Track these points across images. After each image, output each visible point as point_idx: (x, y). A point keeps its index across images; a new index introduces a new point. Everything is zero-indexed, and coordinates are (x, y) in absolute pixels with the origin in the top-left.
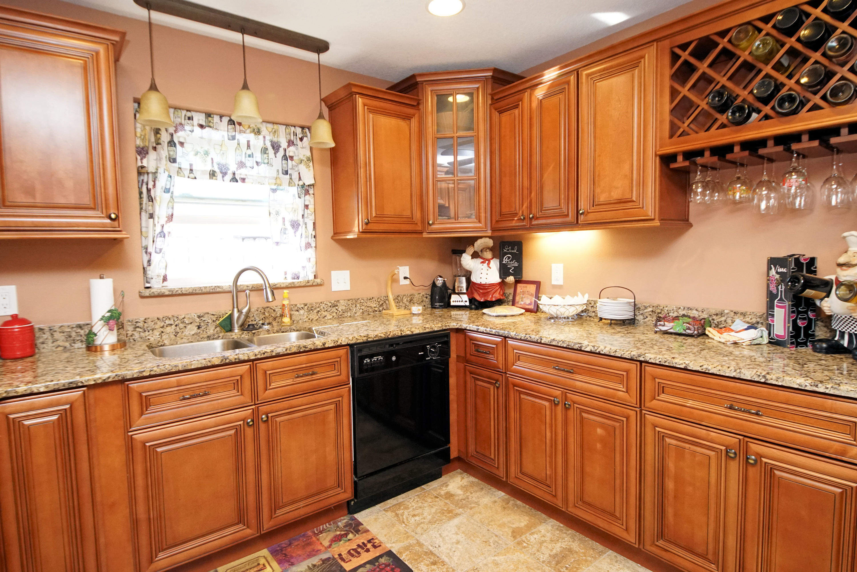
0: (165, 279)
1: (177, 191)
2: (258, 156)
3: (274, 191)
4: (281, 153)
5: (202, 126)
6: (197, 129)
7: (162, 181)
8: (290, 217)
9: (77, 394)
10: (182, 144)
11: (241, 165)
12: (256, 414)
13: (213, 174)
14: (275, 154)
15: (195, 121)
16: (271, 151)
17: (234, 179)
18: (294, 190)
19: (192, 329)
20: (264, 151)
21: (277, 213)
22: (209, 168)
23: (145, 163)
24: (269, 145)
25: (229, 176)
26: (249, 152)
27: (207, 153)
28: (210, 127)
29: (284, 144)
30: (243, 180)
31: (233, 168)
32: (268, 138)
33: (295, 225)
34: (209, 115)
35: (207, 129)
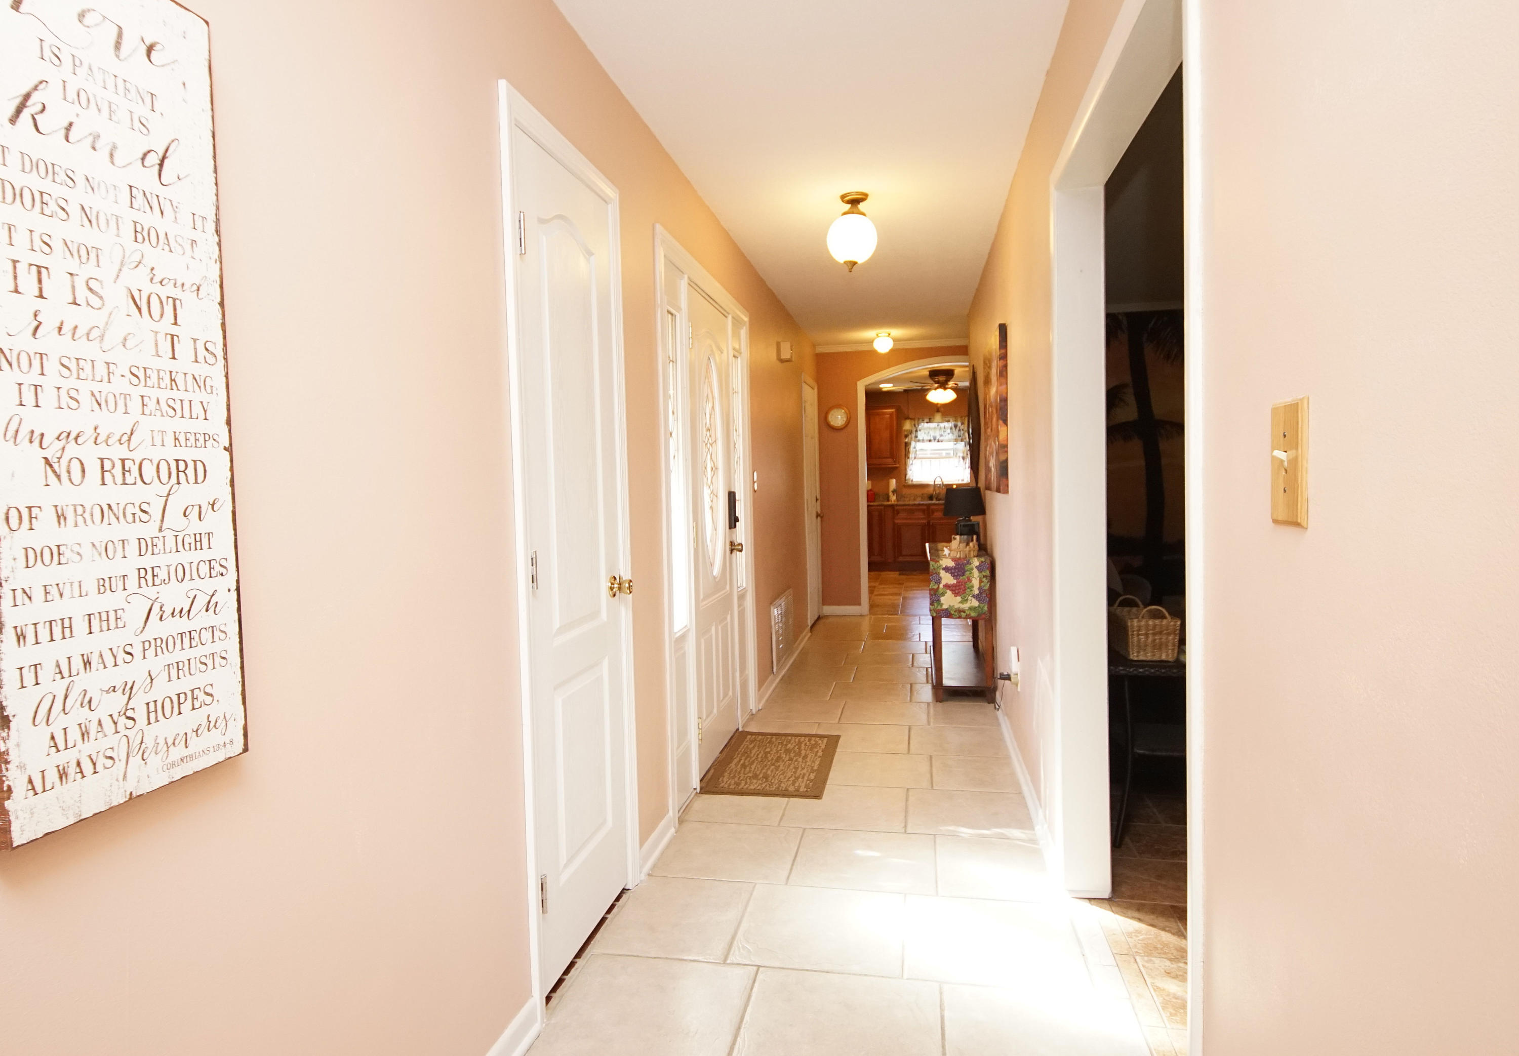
0: (912, 481)
1: (918, 448)
2: (949, 431)
3: (955, 444)
4: (958, 429)
5: (927, 423)
6: (926, 424)
7: (913, 444)
8: (961, 455)
9: (883, 508)
10: (920, 430)
11: (941, 436)
12: (929, 522)
13: (930, 441)
14: (956, 429)
15: (925, 421)
16: (954, 428)
17: (938, 441)
18: (963, 443)
19: (919, 499)
20: (951, 428)
21: (956, 454)
22: (929, 438)
23: (907, 440)
24: (953, 426)
25: (936, 441)
26: (945, 430)
27: (929, 433)
28: (930, 422)
29: (959, 424)
30: (942, 441)
31: (938, 437)
32: (953, 423)
33: (963, 458)
34: (930, 419)
35: (929, 424)
